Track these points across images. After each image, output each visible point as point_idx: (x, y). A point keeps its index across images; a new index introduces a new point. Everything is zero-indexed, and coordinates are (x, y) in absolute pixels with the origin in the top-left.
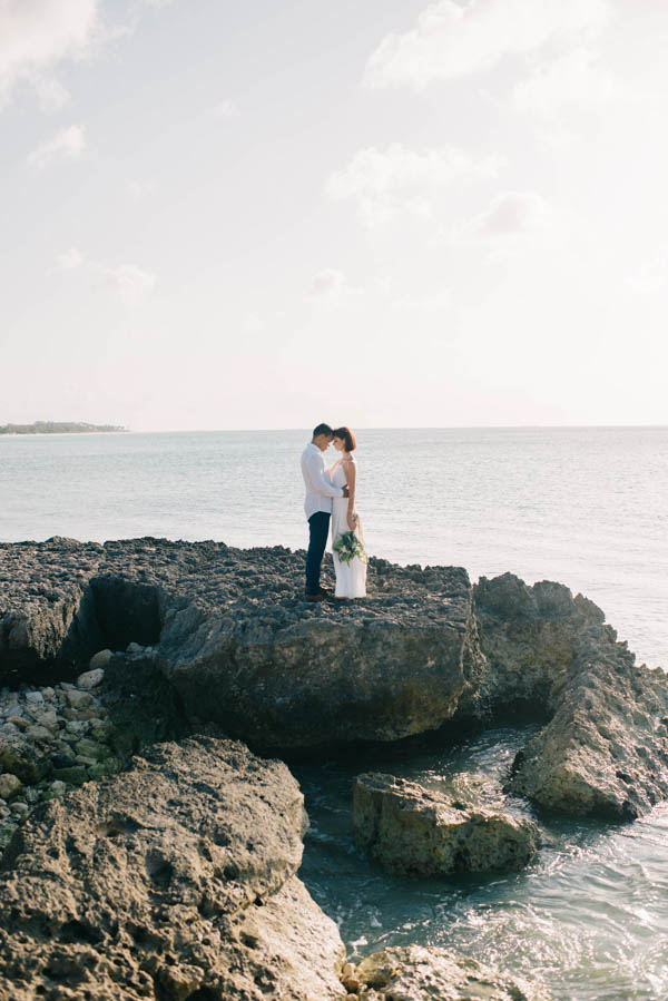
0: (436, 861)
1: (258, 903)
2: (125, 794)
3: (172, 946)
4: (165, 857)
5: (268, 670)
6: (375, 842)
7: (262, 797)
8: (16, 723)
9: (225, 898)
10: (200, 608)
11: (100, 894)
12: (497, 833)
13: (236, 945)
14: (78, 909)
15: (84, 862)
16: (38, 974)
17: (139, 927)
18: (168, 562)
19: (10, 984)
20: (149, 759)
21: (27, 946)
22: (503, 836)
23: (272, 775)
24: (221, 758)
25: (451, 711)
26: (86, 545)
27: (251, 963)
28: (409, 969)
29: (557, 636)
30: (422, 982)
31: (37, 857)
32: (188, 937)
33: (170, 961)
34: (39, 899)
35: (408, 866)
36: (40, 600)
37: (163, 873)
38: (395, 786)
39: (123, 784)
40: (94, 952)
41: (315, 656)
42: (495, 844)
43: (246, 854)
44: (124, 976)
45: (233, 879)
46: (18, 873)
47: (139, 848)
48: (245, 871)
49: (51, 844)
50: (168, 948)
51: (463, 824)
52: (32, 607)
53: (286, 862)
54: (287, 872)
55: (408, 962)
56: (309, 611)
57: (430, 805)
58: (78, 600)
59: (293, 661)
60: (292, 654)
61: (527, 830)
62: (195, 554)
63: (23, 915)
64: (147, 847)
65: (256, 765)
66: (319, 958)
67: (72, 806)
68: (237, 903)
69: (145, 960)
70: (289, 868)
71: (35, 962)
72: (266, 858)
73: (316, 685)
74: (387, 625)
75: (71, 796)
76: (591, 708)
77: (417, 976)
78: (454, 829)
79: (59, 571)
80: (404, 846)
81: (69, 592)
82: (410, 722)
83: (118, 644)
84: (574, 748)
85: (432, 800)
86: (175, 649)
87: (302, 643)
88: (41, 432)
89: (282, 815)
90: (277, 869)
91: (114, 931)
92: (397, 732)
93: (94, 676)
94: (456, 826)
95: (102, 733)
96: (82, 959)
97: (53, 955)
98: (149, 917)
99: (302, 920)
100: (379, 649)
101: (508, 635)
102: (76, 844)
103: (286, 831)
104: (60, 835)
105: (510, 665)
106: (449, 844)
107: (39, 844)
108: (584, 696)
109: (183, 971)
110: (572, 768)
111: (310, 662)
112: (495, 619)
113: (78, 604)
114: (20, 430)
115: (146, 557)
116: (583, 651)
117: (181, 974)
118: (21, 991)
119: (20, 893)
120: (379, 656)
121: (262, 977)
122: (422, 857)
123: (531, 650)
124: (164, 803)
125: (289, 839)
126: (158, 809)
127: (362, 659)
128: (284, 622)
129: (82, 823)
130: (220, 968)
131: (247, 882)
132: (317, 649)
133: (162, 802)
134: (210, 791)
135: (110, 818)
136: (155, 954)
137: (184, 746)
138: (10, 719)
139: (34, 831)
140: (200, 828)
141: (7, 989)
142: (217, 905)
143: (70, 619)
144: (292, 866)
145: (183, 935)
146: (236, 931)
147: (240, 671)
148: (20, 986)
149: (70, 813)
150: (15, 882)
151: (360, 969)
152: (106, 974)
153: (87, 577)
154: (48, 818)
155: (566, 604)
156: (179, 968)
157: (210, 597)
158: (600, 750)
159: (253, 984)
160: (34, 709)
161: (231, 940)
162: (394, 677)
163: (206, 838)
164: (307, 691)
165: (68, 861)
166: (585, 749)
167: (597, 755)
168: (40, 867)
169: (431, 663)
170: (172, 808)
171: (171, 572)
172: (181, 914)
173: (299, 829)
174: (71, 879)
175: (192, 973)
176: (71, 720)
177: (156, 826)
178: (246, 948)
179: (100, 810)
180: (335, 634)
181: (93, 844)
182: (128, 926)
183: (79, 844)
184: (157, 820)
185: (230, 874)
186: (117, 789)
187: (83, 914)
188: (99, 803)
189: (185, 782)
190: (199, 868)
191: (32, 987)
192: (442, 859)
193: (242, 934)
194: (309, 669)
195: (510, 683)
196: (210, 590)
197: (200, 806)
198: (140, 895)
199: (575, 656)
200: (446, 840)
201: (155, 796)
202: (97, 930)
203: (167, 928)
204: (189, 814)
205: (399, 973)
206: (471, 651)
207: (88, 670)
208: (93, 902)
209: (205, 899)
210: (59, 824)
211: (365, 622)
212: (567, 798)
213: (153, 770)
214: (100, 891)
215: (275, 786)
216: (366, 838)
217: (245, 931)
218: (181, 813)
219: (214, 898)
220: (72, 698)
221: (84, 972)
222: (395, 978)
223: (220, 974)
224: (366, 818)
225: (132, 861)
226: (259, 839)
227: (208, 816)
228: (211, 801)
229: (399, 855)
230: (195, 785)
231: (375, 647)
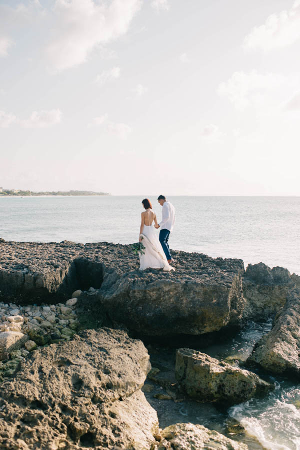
0: (209, 389)
1: (121, 399)
2: (67, 350)
3: (77, 414)
4: (80, 377)
5: (144, 301)
6: (184, 379)
7: (128, 355)
8: (37, 319)
9: (104, 396)
10: (118, 273)
11: (49, 390)
12: (237, 378)
13: (105, 416)
14: (39, 395)
15: (44, 376)
16: (18, 420)
17: (64, 405)
18: (109, 253)
19: (6, 423)
20: (81, 336)
21: (16, 409)
22: (240, 379)
23: (135, 346)
24: (113, 337)
25: (225, 323)
26: (77, 245)
27: (111, 424)
28: (183, 432)
29: (281, 292)
30: (188, 438)
31: (25, 373)
32: (85, 411)
33: (76, 420)
34: (23, 390)
35: (197, 390)
36: (51, 267)
37: (79, 384)
38: (195, 355)
39: (67, 346)
40: (43, 414)
41: (164, 296)
42: (237, 383)
43: (116, 379)
44: (55, 424)
45: (110, 388)
46: (16, 379)
47: (70, 373)
48: (115, 386)
49: (32, 368)
50: (75, 414)
51: (222, 373)
52: (46, 270)
53: (135, 383)
54: (135, 387)
55: (184, 430)
56: (163, 276)
57: (208, 363)
58: (68, 268)
59: (154, 298)
60: (153, 295)
61: (251, 377)
62: (123, 250)
63: (15, 396)
64: (73, 372)
65: (129, 341)
66: (145, 425)
67: (44, 353)
68: (109, 398)
69: (65, 418)
70: (136, 386)
71: (17, 415)
72: (126, 381)
73: (164, 309)
74: (196, 284)
75: (44, 349)
76: (289, 324)
77: (186, 436)
78: (218, 375)
79: (61, 255)
80: (195, 381)
81: (64, 264)
82: (205, 327)
83: (85, 288)
84: (279, 342)
85: (209, 361)
86: (106, 291)
87: (159, 289)
88: (73, 195)
89: (136, 363)
90: (131, 386)
91: (53, 406)
92: (200, 331)
93: (73, 301)
94: (219, 373)
95: (73, 325)
96: (37, 416)
97: (25, 413)
98: (69, 401)
99: (139, 408)
100: (192, 294)
101: (258, 290)
102: (43, 369)
103: (137, 370)
104: (36, 365)
105: (259, 304)
106: (216, 381)
107: (27, 368)
108: (286, 319)
109: (80, 424)
110: (276, 351)
111: (162, 298)
112: (253, 283)
113: (68, 270)
114: (64, 194)
115: (101, 250)
116: (290, 299)
117: (79, 426)
118: (10, 426)
119: (16, 387)
120: (191, 297)
121: (116, 430)
122: (203, 386)
123: (269, 298)
124: (84, 355)
125: (138, 373)
126: (81, 357)
127: (184, 298)
128: (151, 280)
129: (47, 361)
130: (98, 425)
131: (116, 390)
132: (164, 293)
133: (83, 354)
134: (105, 351)
135: (59, 359)
136: (70, 417)
137: (98, 331)
138: (34, 318)
139: (26, 363)
140: (98, 366)
141: (4, 425)
142: (99, 398)
143: (64, 276)
144: (138, 385)
145: (83, 410)
146: (106, 410)
147: (132, 301)
148: (10, 424)
149: (42, 356)
150: (14, 383)
151: (163, 431)
152: (47, 423)
153: (73, 258)
154: (33, 358)
155: (286, 278)
156: (79, 423)
157: (123, 269)
158: (291, 344)
159: (111, 433)
160: (46, 314)
161: (104, 414)
162: (198, 306)
163: (100, 371)
164: (160, 311)
165: (38, 376)
166: (284, 343)
167: (289, 346)
168: (25, 377)
169: (215, 301)
170: (87, 357)
171: (109, 257)
172: (83, 401)
173: (146, 370)
174: (38, 383)
175: (84, 426)
176: (61, 319)
177: (79, 364)
178: (110, 417)
179: (55, 356)
180: (173, 287)
181: (50, 370)
182: (60, 404)
183: (44, 370)
184: (79, 361)
185: (109, 386)
186: (64, 348)
187: (41, 398)
188: (56, 353)
189: (95, 346)
190: (94, 382)
191: (15, 425)
192: (212, 388)
193: (110, 412)
194: (161, 302)
195: (258, 312)
196: (124, 266)
197: (100, 357)
198: (67, 392)
199: (287, 300)
200: (214, 379)
201: (80, 352)
202: (46, 405)
203: (76, 406)
204: (94, 360)
205: (178, 434)
206: (237, 296)
207: (71, 298)
208: (46, 393)
209: (95, 395)
210: (37, 360)
211: (186, 282)
212: (274, 365)
213: (82, 340)
214: (49, 389)
215: (136, 350)
216: (180, 377)
217: (111, 410)
218: (90, 359)
219: (99, 395)
220: (62, 310)
221: (37, 421)
222: (176, 436)
223: (97, 427)
224: (181, 368)
225: (66, 377)
226: (124, 372)
227: (102, 361)
228: (104, 355)
229: (193, 385)
230: (99, 348)
231: (190, 293)
